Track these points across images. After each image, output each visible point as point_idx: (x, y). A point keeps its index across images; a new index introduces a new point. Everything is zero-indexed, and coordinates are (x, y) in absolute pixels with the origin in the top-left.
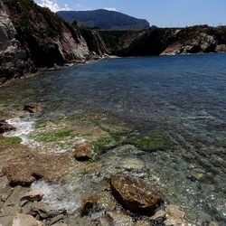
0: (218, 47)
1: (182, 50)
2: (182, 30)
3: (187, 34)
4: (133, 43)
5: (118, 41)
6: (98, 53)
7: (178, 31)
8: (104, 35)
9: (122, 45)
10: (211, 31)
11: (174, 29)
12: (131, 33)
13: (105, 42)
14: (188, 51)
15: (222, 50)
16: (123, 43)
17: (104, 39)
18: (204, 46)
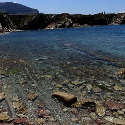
0: (74, 25)
1: (57, 27)
2: (56, 16)
3: (58, 18)
4: (30, 23)
5: (21, 22)
6: (9, 29)
7: (54, 16)
8: (12, 18)
9: (23, 24)
10: (70, 17)
11: (52, 15)
12: (28, 17)
13: (13, 22)
14: (60, 27)
15: (76, 26)
16: (24, 23)
17: (12, 20)
18: (67, 24)
